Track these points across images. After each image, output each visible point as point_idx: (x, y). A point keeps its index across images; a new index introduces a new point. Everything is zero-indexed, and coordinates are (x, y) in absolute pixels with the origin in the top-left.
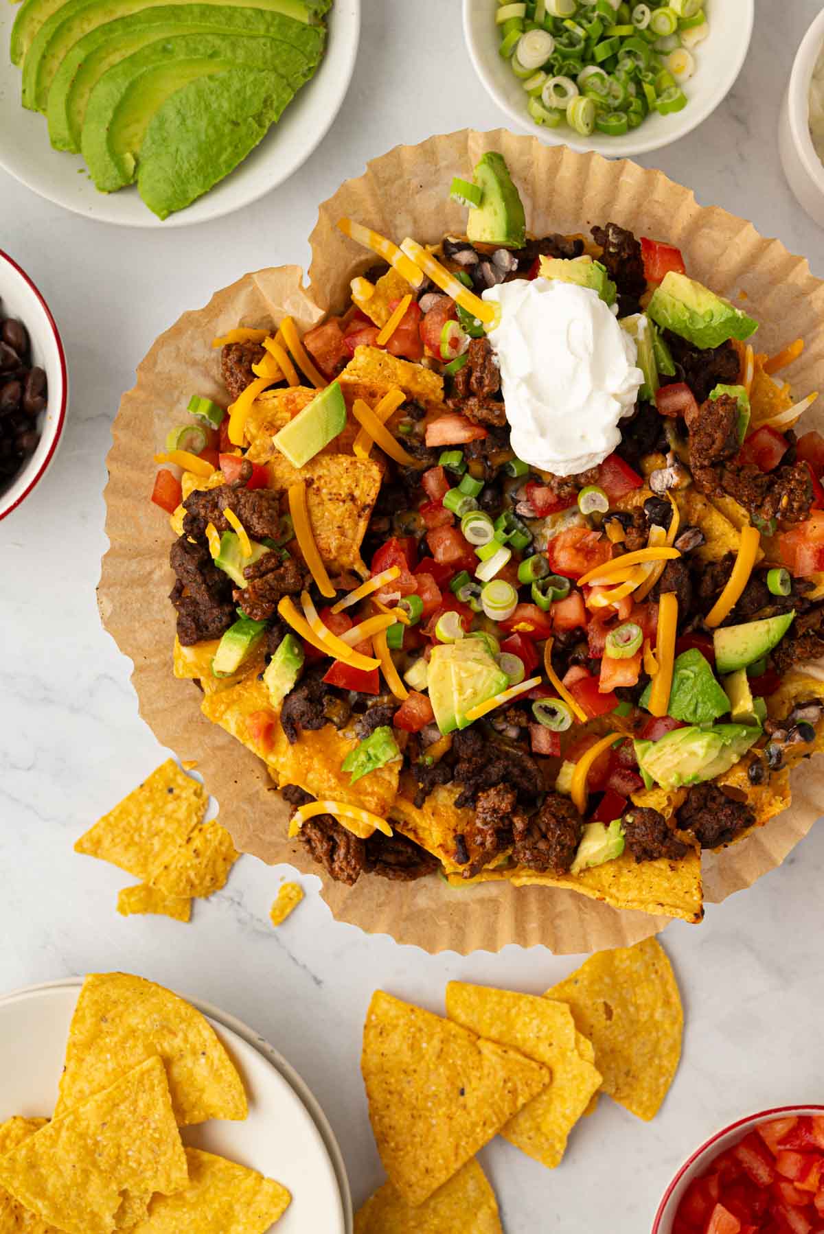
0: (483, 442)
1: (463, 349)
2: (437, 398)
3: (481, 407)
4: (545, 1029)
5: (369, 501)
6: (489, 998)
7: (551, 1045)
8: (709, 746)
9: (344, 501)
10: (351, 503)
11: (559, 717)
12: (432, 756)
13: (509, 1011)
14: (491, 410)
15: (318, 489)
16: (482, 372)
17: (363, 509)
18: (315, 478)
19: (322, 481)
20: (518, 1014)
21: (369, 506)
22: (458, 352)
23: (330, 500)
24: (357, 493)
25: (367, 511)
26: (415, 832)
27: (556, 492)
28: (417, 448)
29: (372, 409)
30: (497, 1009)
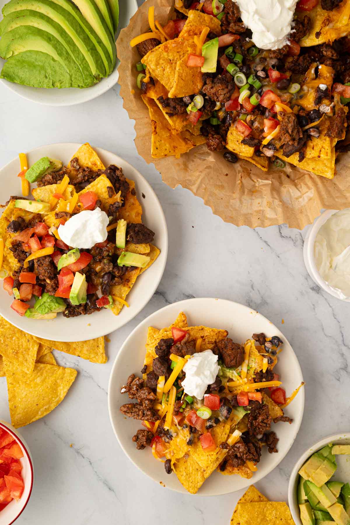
0: (239, 40)
1: (221, 9)
3: (235, 25)
4: (278, 513)
6: (255, 507)
7: (281, 519)
13: (264, 509)
14: (239, 26)
16: (233, 9)
20: (267, 511)
22: (220, 11)
30: (260, 510)
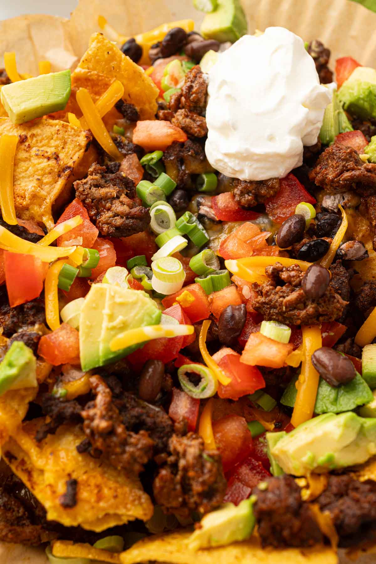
0: (183, 144)
2: (151, 109)
3: (186, 117)
5: (70, 163)
8: (346, 426)
9: (49, 159)
10: (54, 161)
11: (202, 384)
12: (67, 390)
14: (194, 120)
15: (29, 146)
17: (64, 170)
18: (28, 136)
19: (35, 139)
21: (69, 167)
23: (37, 155)
24: (61, 156)
25: (67, 172)
26: (29, 473)
27: (237, 198)
28: (125, 145)
29: (94, 103)
